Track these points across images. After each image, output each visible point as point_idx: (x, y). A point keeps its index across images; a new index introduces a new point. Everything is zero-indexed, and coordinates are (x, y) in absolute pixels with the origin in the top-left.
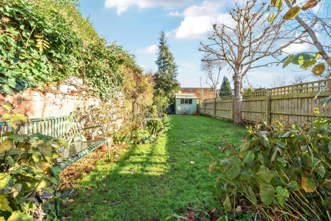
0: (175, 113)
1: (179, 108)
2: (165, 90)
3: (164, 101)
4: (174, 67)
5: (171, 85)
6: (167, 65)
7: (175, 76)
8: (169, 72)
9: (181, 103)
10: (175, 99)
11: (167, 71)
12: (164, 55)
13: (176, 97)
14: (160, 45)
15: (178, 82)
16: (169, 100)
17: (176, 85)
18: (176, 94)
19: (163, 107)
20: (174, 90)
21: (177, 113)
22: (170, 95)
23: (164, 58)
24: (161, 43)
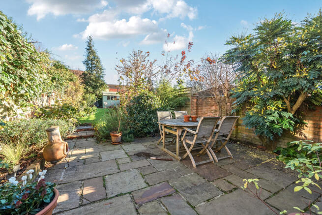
0: (102, 107)
1: (106, 103)
2: (93, 88)
3: (93, 97)
4: (101, 69)
5: (98, 84)
6: (95, 67)
7: (102, 77)
8: (97, 73)
9: (108, 99)
10: (102, 95)
11: (95, 72)
12: (91, 57)
13: (103, 94)
14: (88, 48)
15: (105, 82)
16: (96, 97)
17: (102, 84)
18: (103, 92)
19: (92, 102)
20: (102, 88)
21: (104, 107)
22: (98, 92)
23: (92, 60)
24: (88, 46)
